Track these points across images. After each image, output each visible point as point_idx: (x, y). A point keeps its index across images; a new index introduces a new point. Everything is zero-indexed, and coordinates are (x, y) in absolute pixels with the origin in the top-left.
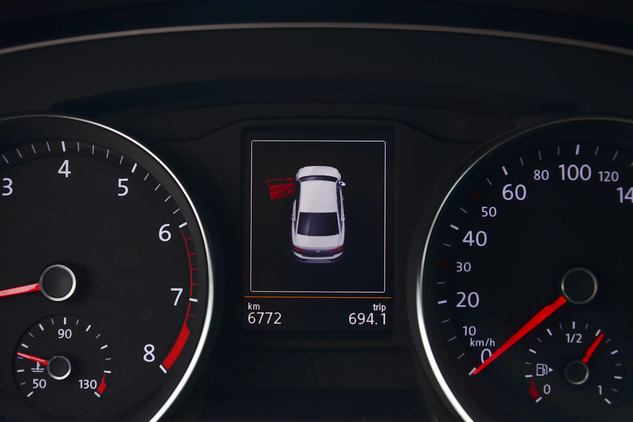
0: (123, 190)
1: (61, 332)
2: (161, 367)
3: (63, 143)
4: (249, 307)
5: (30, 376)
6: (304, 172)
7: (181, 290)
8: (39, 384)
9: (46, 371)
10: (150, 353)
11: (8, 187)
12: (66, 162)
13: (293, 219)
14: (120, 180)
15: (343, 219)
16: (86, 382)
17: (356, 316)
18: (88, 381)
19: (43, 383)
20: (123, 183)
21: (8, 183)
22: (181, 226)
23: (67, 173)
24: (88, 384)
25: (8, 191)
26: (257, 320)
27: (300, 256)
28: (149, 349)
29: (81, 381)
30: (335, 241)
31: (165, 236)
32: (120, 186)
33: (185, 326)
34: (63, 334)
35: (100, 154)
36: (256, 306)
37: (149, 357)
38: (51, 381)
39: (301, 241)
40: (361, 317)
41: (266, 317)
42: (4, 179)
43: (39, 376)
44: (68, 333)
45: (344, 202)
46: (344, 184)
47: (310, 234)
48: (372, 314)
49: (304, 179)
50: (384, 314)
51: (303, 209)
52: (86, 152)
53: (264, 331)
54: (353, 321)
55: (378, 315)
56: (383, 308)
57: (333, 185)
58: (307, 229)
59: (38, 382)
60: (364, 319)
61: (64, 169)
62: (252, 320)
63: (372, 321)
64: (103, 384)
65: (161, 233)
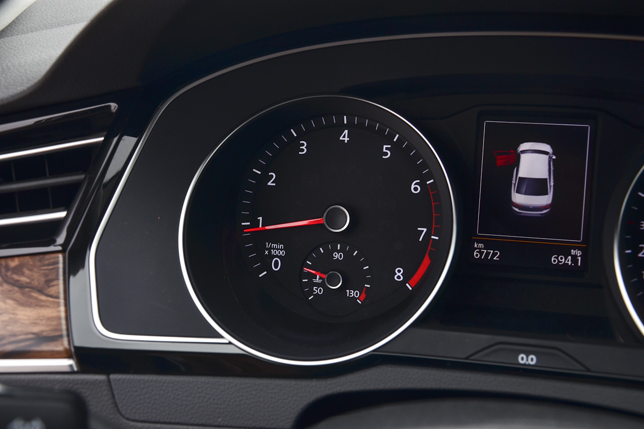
0: (387, 154)
1: (335, 255)
2: (407, 285)
3: (345, 117)
4: (476, 246)
5: (311, 284)
6: (524, 146)
7: (425, 230)
8: (318, 291)
9: (323, 282)
10: (399, 274)
11: (303, 147)
12: (346, 131)
13: (513, 182)
14: (385, 146)
15: (552, 184)
16: (351, 292)
17: (557, 258)
18: (353, 292)
19: (320, 290)
20: (387, 149)
21: (303, 145)
22: (428, 183)
23: (346, 139)
24: (353, 294)
25: (303, 150)
26: (481, 256)
27: (517, 210)
28: (399, 271)
29: (348, 291)
30: (545, 200)
31: (416, 189)
32: (384, 150)
33: (427, 257)
34: (336, 256)
35: (371, 127)
36: (481, 245)
37: (399, 277)
38: (327, 290)
39: (518, 198)
40: (562, 258)
41: (488, 254)
42: (301, 142)
43: (318, 285)
44: (341, 255)
45: (554, 171)
46: (554, 157)
47: (525, 194)
48: (570, 257)
49: (523, 152)
50: (580, 258)
51: (522, 174)
52: (361, 125)
53: (485, 263)
54: (555, 261)
55: (574, 258)
56: (579, 253)
57: (546, 157)
58: (524, 190)
59: (317, 289)
60: (563, 260)
61: (344, 137)
62: (477, 255)
63: (570, 263)
64: (364, 295)
65: (413, 187)
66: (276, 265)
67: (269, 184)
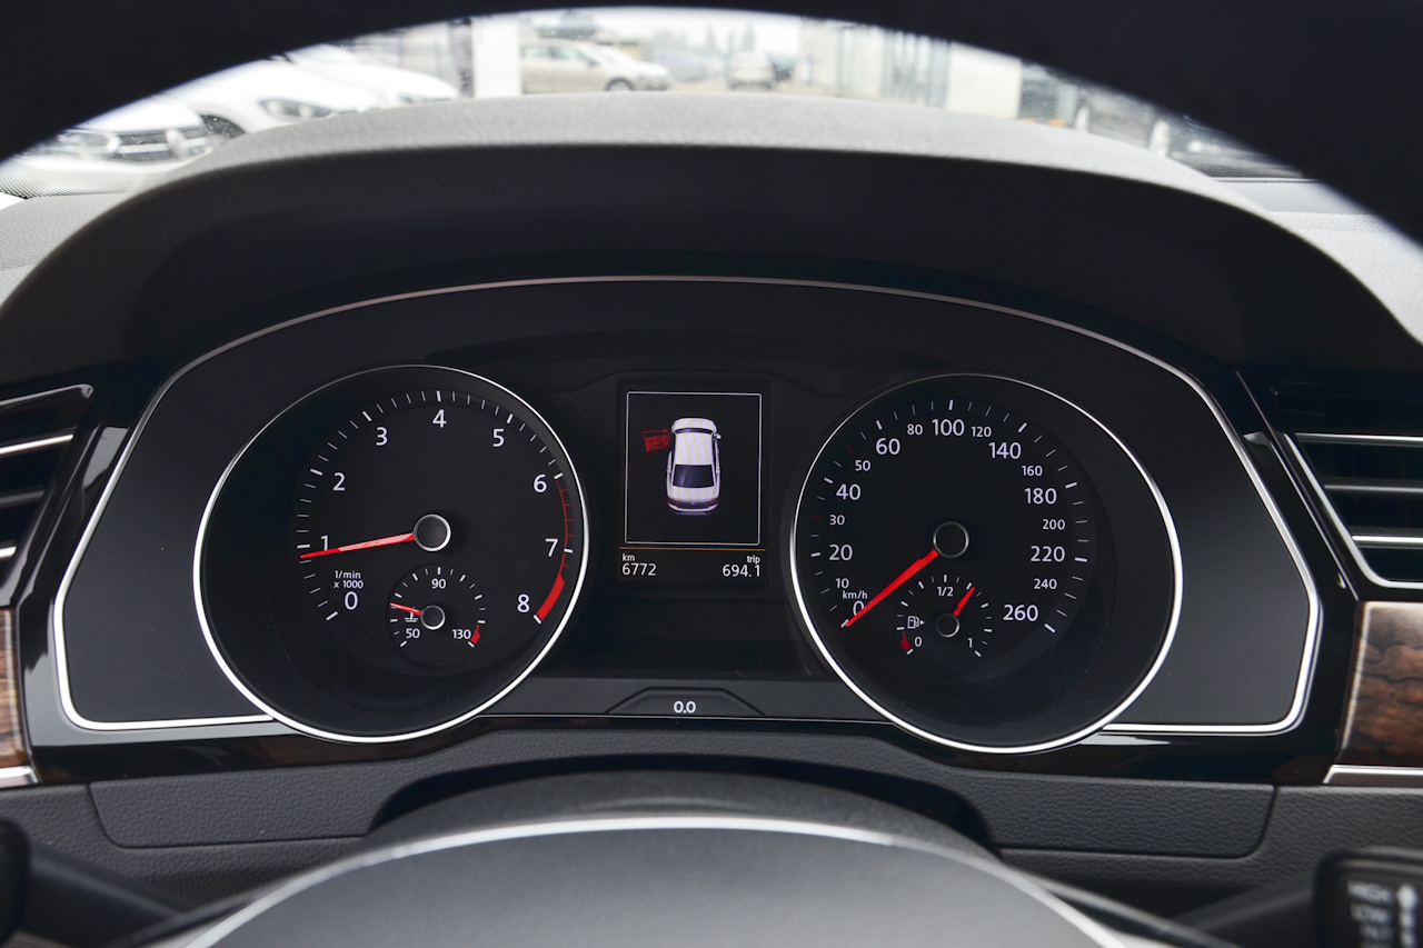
0: (498, 441)
2: (535, 617)
3: (438, 393)
4: (624, 558)
5: (403, 626)
6: (680, 424)
7: (556, 541)
8: (411, 633)
9: (419, 621)
10: (524, 603)
11: (382, 436)
12: (441, 412)
13: (669, 471)
14: (496, 431)
15: (718, 472)
16: (460, 632)
17: (730, 568)
18: (462, 631)
19: (416, 632)
20: (498, 433)
21: (382, 432)
22: (556, 477)
23: (442, 423)
24: (461, 634)
25: (382, 440)
26: (632, 571)
27: (675, 508)
28: (524, 599)
29: (454, 631)
30: (710, 493)
31: (540, 487)
32: (495, 436)
33: (559, 577)
34: (436, 583)
35: (475, 405)
36: (631, 558)
37: (523, 607)
38: (424, 630)
39: (676, 493)
40: (735, 568)
41: (641, 568)
42: (379, 429)
43: (412, 625)
44: (442, 582)
45: (720, 454)
46: (719, 437)
47: (685, 486)
48: (745, 566)
49: (679, 431)
50: (758, 567)
51: (677, 462)
52: (461, 402)
53: (638, 581)
54: (727, 572)
55: (751, 567)
56: (756, 560)
57: (710, 436)
58: (682, 482)
59: (411, 631)
60: (738, 570)
61: (439, 419)
62: (626, 571)
63: (746, 573)
64: (477, 636)
65: (536, 483)
66: (351, 602)
67: (336, 488)
